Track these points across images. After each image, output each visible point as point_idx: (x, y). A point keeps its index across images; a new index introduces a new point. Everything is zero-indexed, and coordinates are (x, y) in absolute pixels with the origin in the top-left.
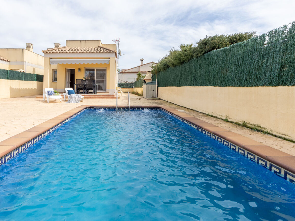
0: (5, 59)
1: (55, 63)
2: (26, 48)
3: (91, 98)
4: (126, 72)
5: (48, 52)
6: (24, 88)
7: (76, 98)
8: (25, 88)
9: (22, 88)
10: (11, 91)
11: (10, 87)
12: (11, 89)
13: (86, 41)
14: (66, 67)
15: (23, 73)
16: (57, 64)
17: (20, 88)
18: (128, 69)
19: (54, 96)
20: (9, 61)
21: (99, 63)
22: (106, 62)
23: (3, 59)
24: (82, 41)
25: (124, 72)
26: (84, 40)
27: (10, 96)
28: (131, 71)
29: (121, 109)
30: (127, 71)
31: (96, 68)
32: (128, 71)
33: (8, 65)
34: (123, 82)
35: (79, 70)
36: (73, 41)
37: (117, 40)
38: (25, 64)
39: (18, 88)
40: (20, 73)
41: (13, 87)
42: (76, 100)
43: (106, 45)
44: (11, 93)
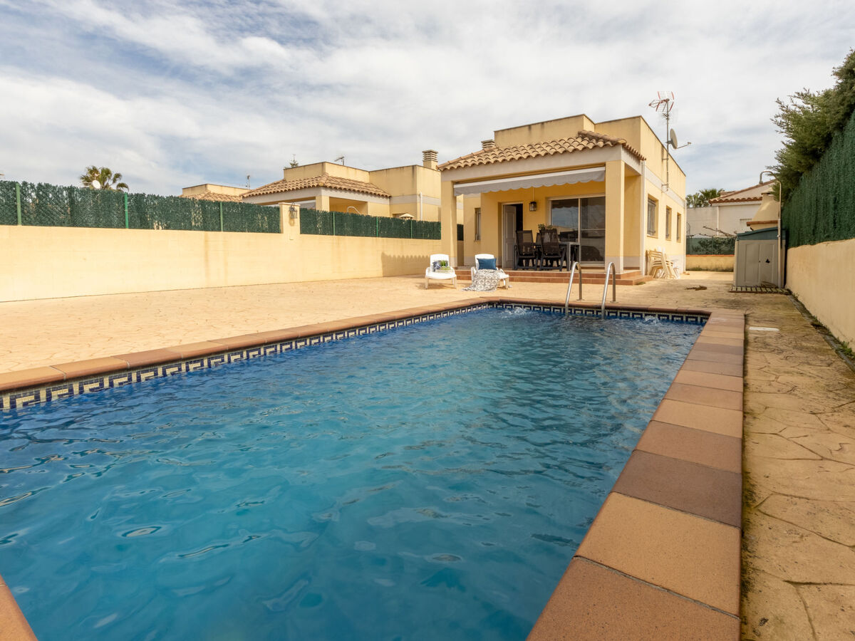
0: (381, 194)
1: (475, 192)
2: (422, 165)
3: (548, 281)
4: (732, 200)
5: (449, 168)
6: (413, 256)
7: (485, 279)
8: (415, 257)
9: (407, 257)
10: (383, 262)
11: (381, 253)
12: (384, 257)
13: (543, 123)
14: (500, 201)
15: (409, 221)
16: (480, 194)
17: (403, 256)
18: (740, 190)
19: (439, 272)
20: (390, 197)
21: (575, 181)
22: (595, 178)
23: (377, 193)
24: (532, 126)
25: (724, 202)
26: (538, 123)
27: (383, 273)
28: (752, 197)
29: (584, 312)
30: (735, 197)
31: (579, 197)
32: (740, 196)
33: (388, 206)
34: (718, 235)
35: (533, 205)
36: (511, 129)
37: (662, 99)
38: (418, 201)
39: (399, 256)
40: (404, 221)
41: (387, 253)
42: (485, 285)
43: (607, 124)
44: (384, 266)
